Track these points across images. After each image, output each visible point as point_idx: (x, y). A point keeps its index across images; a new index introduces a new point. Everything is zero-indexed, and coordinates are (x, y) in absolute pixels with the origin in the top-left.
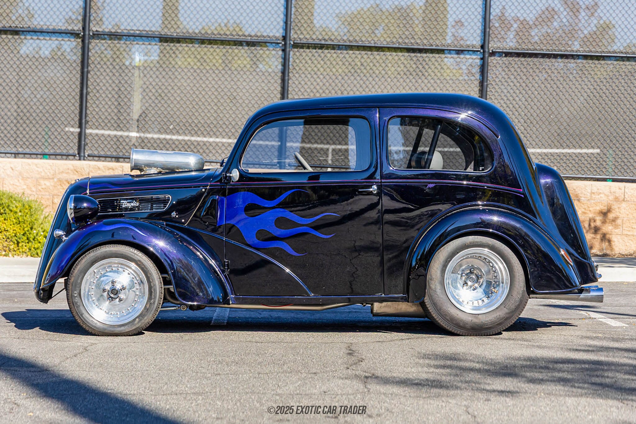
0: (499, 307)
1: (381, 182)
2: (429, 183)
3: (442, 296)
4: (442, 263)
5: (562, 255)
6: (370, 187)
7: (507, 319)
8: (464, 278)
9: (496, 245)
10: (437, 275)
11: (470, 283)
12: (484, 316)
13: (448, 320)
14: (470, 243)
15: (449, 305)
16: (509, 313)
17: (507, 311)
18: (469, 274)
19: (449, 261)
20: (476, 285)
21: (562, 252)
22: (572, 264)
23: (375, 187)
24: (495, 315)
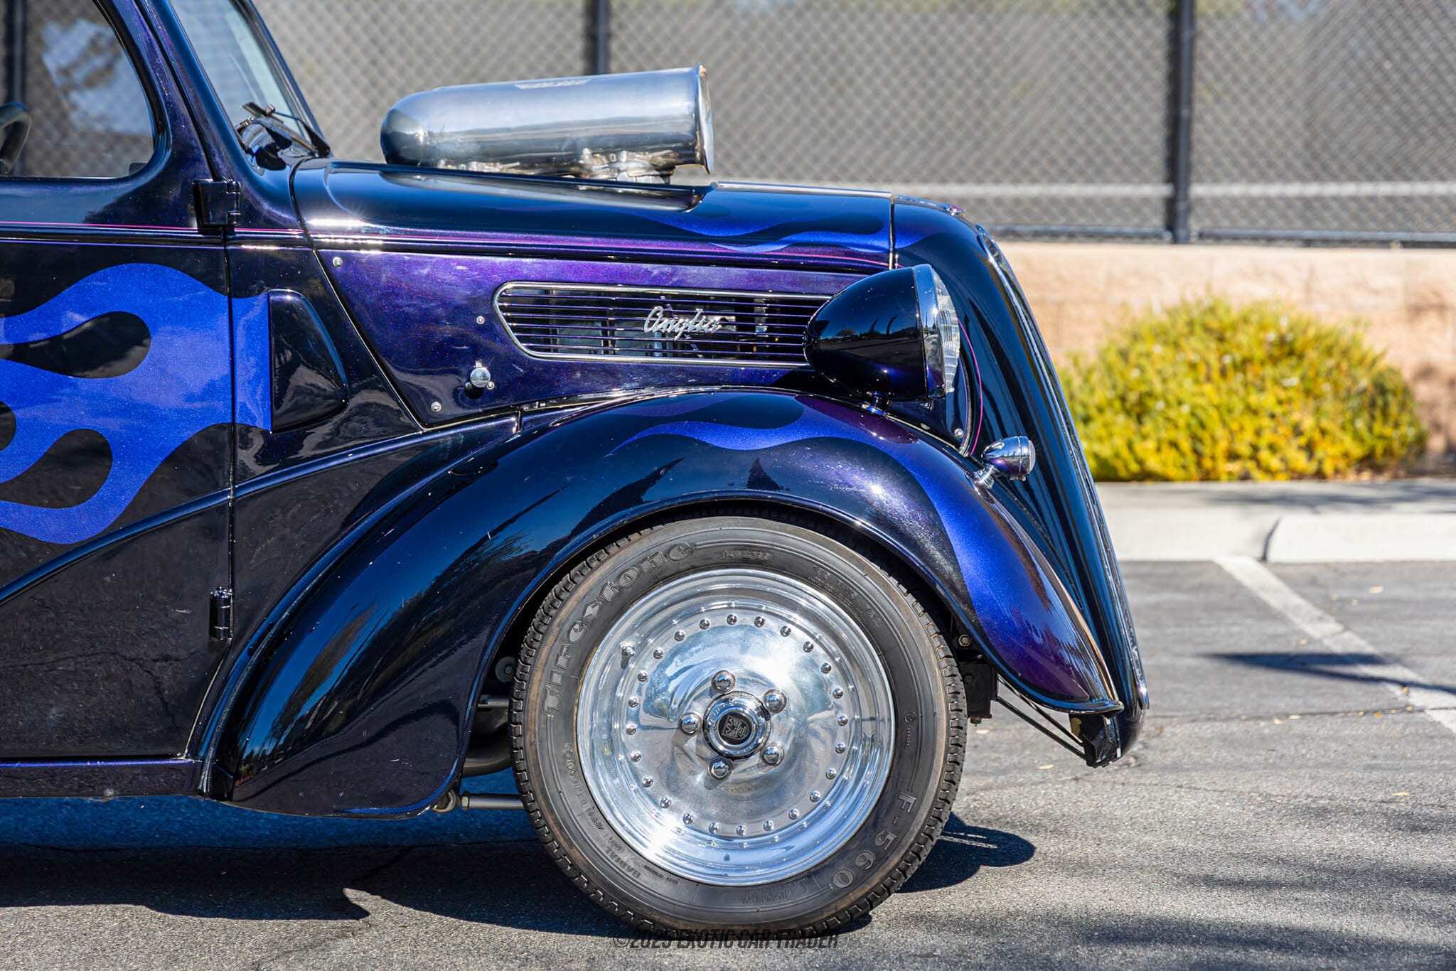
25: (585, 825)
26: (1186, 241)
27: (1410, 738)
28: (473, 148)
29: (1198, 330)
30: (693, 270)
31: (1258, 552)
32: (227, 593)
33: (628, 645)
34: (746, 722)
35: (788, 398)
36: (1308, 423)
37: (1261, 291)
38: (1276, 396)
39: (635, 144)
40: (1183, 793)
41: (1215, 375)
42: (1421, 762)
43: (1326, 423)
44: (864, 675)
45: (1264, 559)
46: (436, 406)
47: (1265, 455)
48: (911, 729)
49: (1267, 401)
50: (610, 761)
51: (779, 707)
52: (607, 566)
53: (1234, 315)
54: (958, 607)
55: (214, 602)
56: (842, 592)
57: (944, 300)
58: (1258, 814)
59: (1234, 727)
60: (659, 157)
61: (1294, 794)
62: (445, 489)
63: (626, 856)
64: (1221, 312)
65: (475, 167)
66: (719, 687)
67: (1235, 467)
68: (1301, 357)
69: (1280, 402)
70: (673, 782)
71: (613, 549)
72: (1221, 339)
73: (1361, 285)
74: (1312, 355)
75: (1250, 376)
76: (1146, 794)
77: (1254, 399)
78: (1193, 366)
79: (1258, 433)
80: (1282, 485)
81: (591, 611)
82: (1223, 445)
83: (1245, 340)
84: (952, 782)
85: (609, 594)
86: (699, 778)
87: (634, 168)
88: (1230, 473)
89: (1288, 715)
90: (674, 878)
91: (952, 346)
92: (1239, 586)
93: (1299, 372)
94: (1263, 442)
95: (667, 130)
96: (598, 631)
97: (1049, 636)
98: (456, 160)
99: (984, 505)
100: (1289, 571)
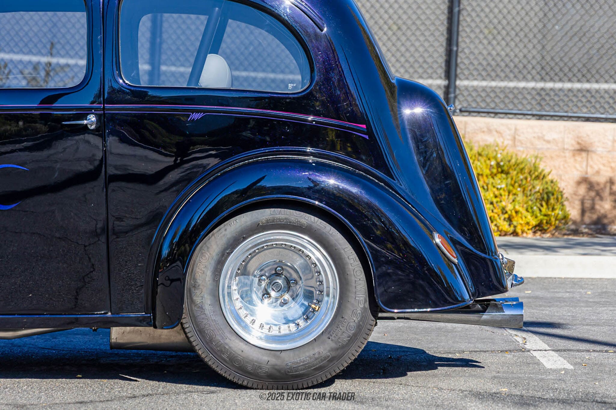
0: (319, 337)
1: (104, 109)
2: (193, 111)
3: (213, 318)
4: (215, 257)
5: (437, 245)
6: (84, 116)
7: (332, 360)
8: (264, 284)
9: (314, 225)
10: (205, 280)
11: (273, 294)
12: (291, 354)
13: (225, 361)
14: (267, 221)
15: (228, 334)
16: (337, 349)
17: (334, 345)
18: (274, 277)
19: (229, 254)
20: (287, 296)
21: (438, 240)
22: (456, 261)
23: (92, 118)
24: (311, 353)
27: (518, 364)
38: (494, 193)
40: (401, 387)
42: (520, 375)
43: (518, 207)
58: (433, 397)
61: (454, 389)
68: (507, 173)
69: (496, 197)
73: (541, 138)
76: (383, 387)
89: (464, 352)
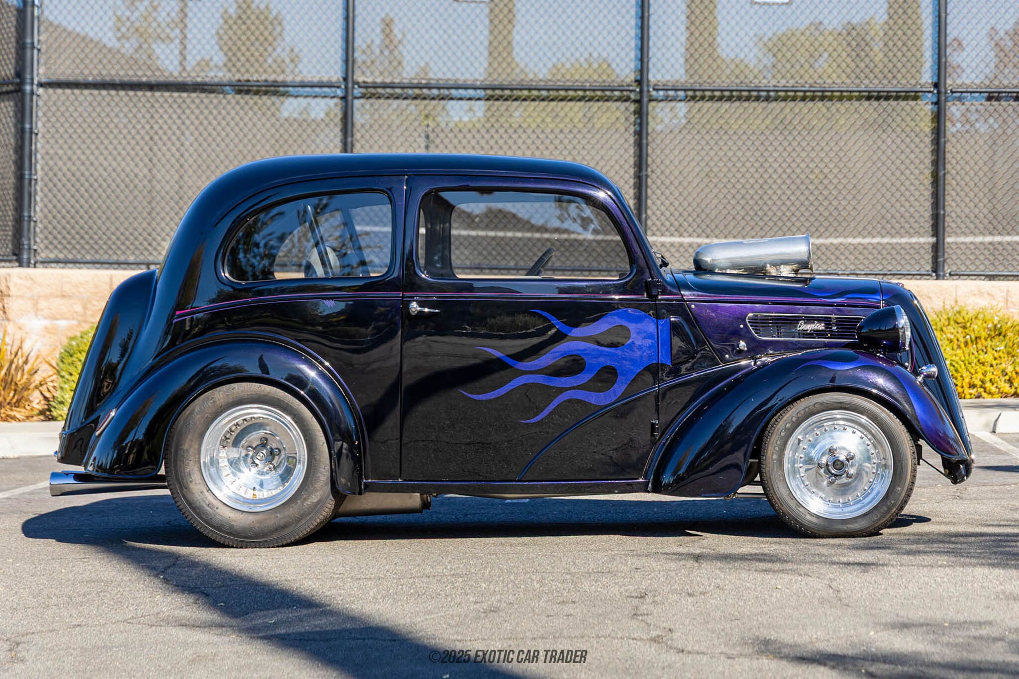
25: (787, 499)
26: (943, 278)
28: (728, 264)
29: (952, 322)
30: (813, 307)
31: (991, 429)
32: (657, 422)
33: (800, 437)
34: (842, 463)
35: (851, 352)
36: (1010, 369)
37: (983, 302)
39: (786, 263)
41: (962, 345)
44: (882, 446)
45: (994, 432)
46: (727, 356)
47: (988, 385)
48: (899, 464)
49: (989, 358)
50: (794, 478)
51: (853, 458)
52: (793, 410)
53: (970, 315)
54: (914, 423)
55: (653, 425)
56: (874, 418)
57: (906, 317)
59: (995, 488)
60: (795, 267)
62: (730, 387)
63: (801, 509)
64: (964, 313)
65: (728, 271)
66: (831, 451)
67: (973, 391)
70: (817, 484)
71: (795, 404)
72: (964, 327)
74: (1010, 334)
75: (979, 346)
77: (982, 357)
78: (951, 341)
79: (984, 374)
80: (998, 400)
81: (788, 425)
82: (967, 380)
83: (977, 327)
84: (913, 483)
85: (794, 419)
86: (825, 483)
87: (786, 271)
88: (971, 394)
90: (818, 517)
91: (908, 334)
92: (984, 443)
93: (1004, 343)
94: (987, 379)
95: (799, 257)
96: (790, 432)
97: (945, 434)
98: (721, 269)
99: (921, 388)
100: (1005, 436)
